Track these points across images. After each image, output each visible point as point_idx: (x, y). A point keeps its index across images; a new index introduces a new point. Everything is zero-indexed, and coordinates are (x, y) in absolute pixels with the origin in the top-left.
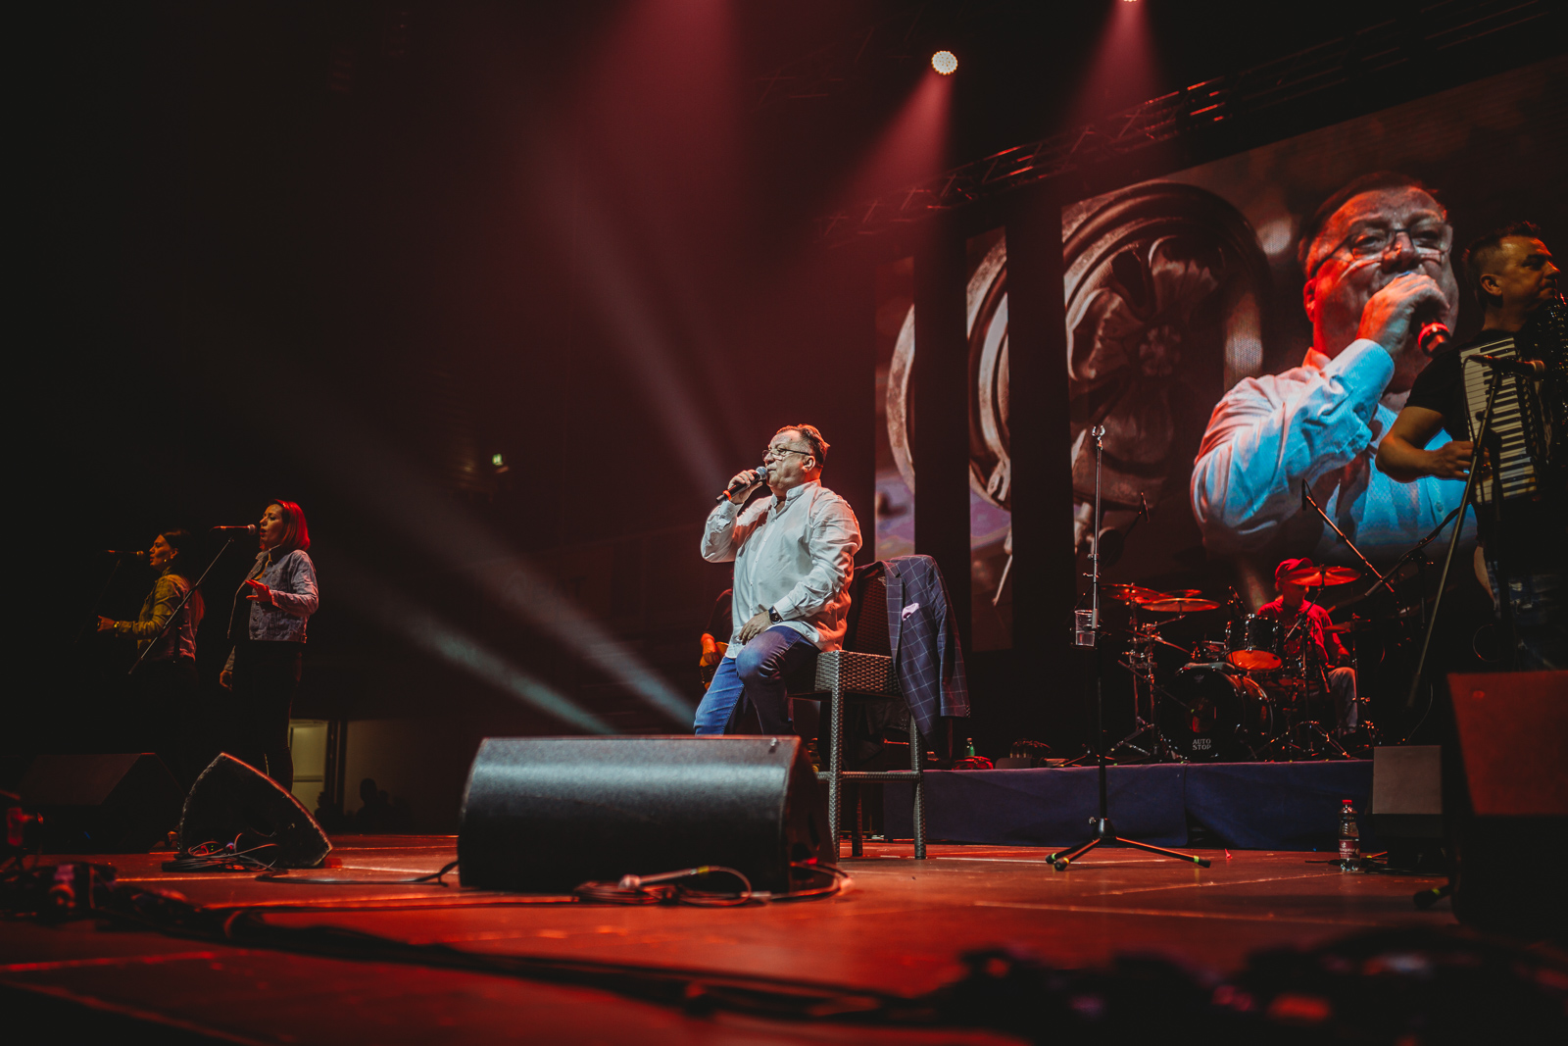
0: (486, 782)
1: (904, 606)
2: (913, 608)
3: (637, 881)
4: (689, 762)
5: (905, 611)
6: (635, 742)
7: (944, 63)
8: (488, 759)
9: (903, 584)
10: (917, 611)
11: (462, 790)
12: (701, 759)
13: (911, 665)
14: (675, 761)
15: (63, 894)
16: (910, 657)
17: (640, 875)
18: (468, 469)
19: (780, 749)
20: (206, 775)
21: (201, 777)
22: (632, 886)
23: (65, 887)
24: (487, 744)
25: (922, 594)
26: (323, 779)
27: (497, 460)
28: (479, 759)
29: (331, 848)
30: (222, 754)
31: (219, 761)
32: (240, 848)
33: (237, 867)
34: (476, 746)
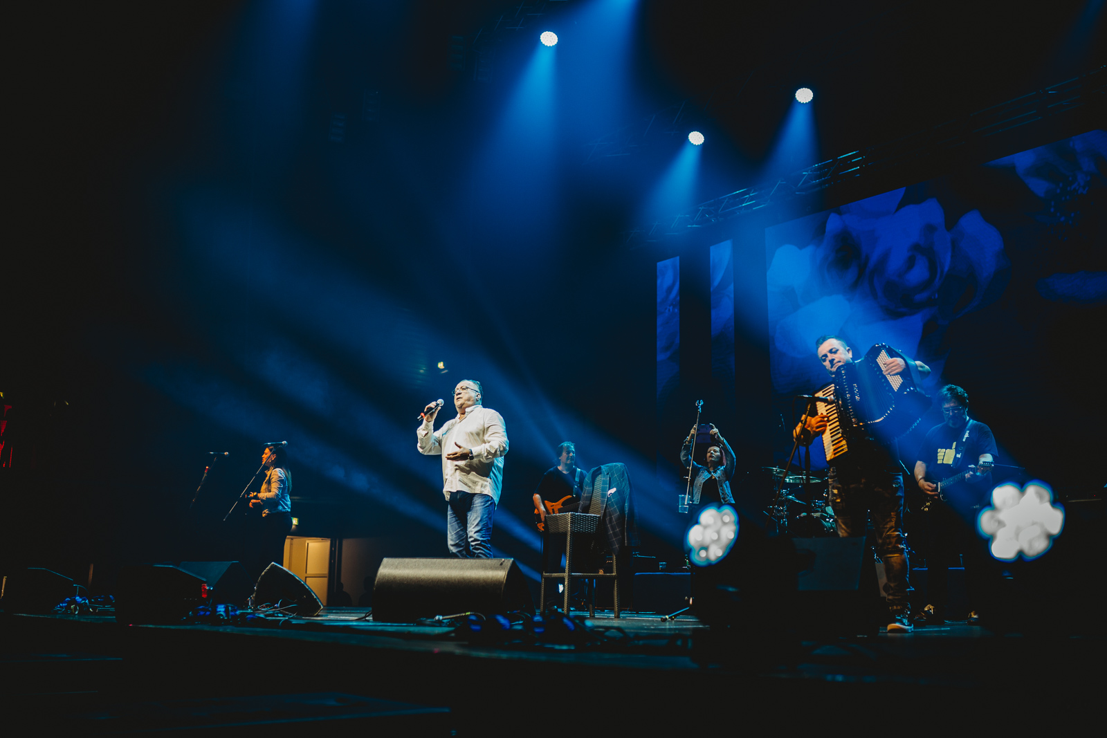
0: (384, 577)
1: (609, 489)
2: (613, 490)
3: (441, 618)
4: (468, 569)
5: (610, 492)
6: (446, 560)
7: (696, 138)
8: (385, 567)
9: (610, 478)
10: (615, 492)
11: (375, 580)
12: (472, 568)
13: (611, 519)
14: (462, 568)
15: (222, 615)
16: (610, 515)
17: (443, 616)
18: (422, 371)
19: (504, 564)
20: (265, 573)
21: (263, 573)
22: (439, 620)
23: (222, 613)
24: (385, 560)
25: (618, 483)
26: (327, 576)
27: (441, 365)
28: (381, 567)
29: (322, 607)
30: (273, 563)
31: (271, 566)
32: (281, 606)
33: (279, 615)
34: (381, 561)
